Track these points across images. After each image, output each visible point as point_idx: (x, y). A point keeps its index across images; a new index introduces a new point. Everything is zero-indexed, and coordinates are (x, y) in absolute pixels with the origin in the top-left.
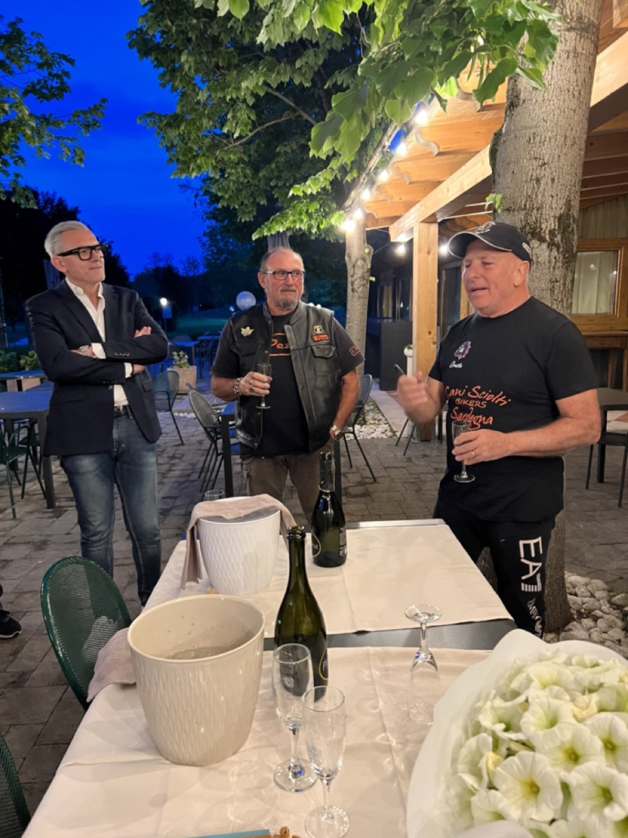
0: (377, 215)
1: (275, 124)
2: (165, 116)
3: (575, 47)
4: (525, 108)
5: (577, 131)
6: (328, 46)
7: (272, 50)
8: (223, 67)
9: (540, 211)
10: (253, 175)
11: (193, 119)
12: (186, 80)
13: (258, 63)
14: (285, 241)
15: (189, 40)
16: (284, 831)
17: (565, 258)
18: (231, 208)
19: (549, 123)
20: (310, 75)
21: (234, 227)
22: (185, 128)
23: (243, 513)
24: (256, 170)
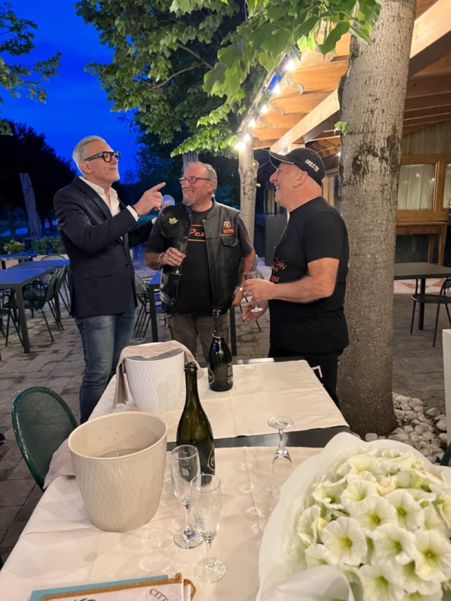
0: (261, 138)
1: (186, 71)
2: (105, 66)
3: (399, 13)
4: (363, 58)
5: (400, 75)
6: (223, 14)
7: (182, 16)
8: (146, 29)
9: (374, 134)
10: (171, 109)
11: (125, 68)
12: (120, 39)
13: (172, 26)
14: (196, 158)
15: (122, 9)
16: (178, 576)
17: (392, 168)
18: (155, 134)
19: (380, 69)
20: (210, 35)
21: (158, 148)
22: (120, 74)
23: (157, 354)
24: (173, 106)
